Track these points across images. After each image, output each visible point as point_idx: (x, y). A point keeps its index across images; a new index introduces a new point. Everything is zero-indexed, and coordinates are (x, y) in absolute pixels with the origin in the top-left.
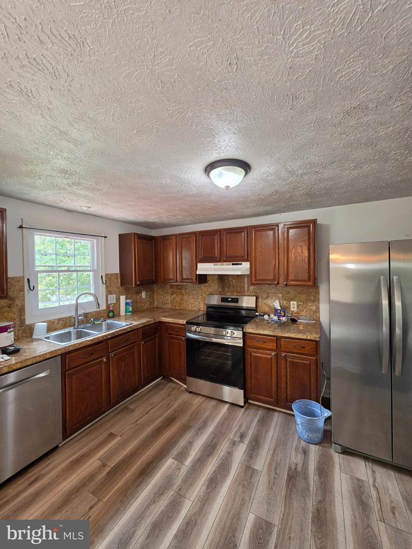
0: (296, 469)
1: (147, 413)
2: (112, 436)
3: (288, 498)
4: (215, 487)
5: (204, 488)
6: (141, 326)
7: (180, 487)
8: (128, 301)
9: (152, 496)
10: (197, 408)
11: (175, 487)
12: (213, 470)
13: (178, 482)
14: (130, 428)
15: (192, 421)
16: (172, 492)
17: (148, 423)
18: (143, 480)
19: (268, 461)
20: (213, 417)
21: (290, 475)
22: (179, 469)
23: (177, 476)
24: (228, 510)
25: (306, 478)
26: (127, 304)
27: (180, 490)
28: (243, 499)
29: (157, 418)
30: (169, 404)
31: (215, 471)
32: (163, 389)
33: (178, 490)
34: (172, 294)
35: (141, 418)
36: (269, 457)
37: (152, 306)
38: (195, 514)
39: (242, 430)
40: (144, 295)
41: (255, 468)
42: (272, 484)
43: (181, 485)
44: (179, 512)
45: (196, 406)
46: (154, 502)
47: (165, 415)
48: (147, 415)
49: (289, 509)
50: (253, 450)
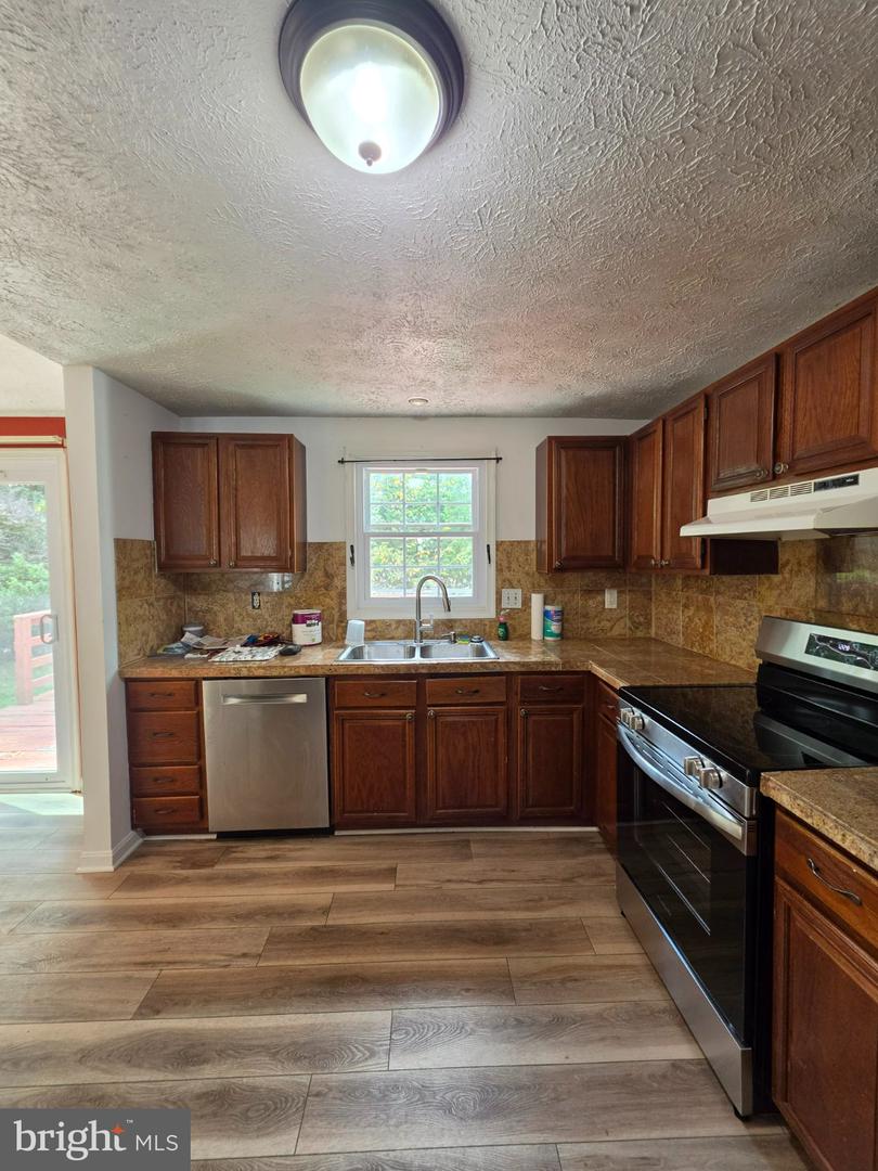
1: (480, 882)
2: (390, 873)
6: (518, 669)
7: (326, 1091)
8: (549, 608)
9: (287, 1041)
11: (321, 1077)
13: (337, 1075)
14: (423, 886)
15: (535, 984)
16: (305, 1080)
17: (455, 902)
18: (318, 995)
22: (373, 1054)
23: (350, 1063)
26: (546, 614)
27: (319, 1094)
29: (481, 908)
30: (541, 899)
33: (315, 1089)
34: (686, 606)
35: (461, 881)
37: (639, 634)
40: (610, 599)
43: (330, 1089)
46: (274, 1055)
47: (502, 915)
48: (475, 886)
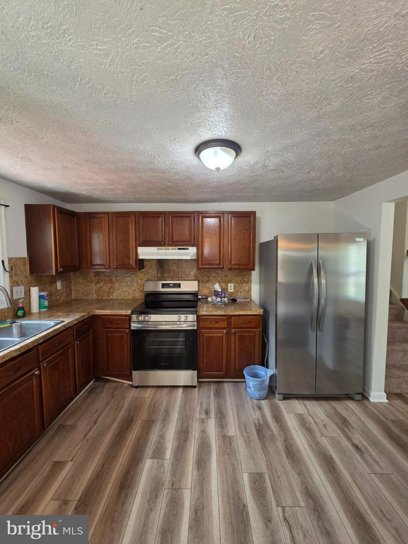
0: (259, 423)
1: (95, 423)
3: (264, 447)
4: (205, 466)
5: (195, 472)
6: (76, 322)
7: (172, 482)
8: (42, 294)
9: (146, 505)
10: (151, 401)
11: (166, 485)
12: (195, 452)
13: (167, 478)
14: (81, 447)
15: (152, 414)
16: (166, 491)
17: (102, 434)
18: (126, 495)
19: (237, 425)
20: (172, 405)
21: (258, 429)
22: (163, 465)
23: (164, 473)
24: (225, 480)
25: (269, 428)
27: (173, 485)
28: (233, 465)
29: (110, 426)
30: (118, 406)
31: (198, 453)
32: (102, 392)
33: (171, 486)
34: (97, 283)
35: (89, 431)
36: (236, 421)
37: (69, 299)
38: (198, 499)
39: (204, 407)
40: (59, 285)
41: (229, 435)
42: (248, 443)
43: (172, 480)
44: (182, 506)
45: (150, 399)
46: (151, 510)
47: (119, 418)
48: (96, 426)
49: (269, 456)
50: (221, 421)
